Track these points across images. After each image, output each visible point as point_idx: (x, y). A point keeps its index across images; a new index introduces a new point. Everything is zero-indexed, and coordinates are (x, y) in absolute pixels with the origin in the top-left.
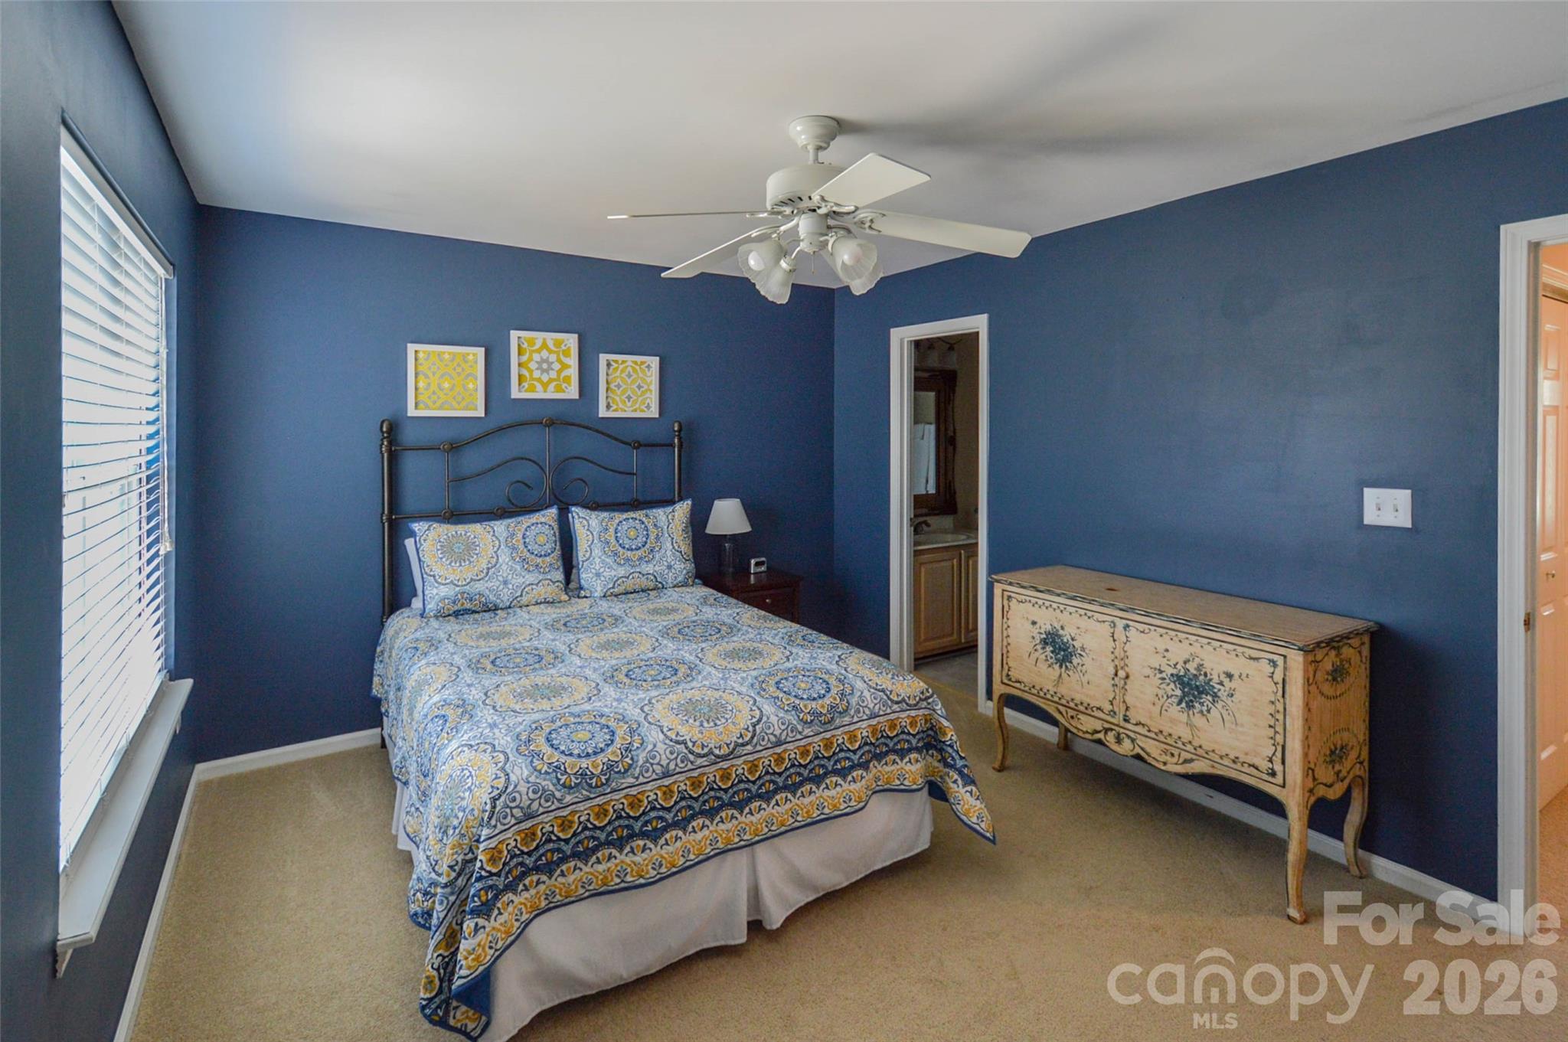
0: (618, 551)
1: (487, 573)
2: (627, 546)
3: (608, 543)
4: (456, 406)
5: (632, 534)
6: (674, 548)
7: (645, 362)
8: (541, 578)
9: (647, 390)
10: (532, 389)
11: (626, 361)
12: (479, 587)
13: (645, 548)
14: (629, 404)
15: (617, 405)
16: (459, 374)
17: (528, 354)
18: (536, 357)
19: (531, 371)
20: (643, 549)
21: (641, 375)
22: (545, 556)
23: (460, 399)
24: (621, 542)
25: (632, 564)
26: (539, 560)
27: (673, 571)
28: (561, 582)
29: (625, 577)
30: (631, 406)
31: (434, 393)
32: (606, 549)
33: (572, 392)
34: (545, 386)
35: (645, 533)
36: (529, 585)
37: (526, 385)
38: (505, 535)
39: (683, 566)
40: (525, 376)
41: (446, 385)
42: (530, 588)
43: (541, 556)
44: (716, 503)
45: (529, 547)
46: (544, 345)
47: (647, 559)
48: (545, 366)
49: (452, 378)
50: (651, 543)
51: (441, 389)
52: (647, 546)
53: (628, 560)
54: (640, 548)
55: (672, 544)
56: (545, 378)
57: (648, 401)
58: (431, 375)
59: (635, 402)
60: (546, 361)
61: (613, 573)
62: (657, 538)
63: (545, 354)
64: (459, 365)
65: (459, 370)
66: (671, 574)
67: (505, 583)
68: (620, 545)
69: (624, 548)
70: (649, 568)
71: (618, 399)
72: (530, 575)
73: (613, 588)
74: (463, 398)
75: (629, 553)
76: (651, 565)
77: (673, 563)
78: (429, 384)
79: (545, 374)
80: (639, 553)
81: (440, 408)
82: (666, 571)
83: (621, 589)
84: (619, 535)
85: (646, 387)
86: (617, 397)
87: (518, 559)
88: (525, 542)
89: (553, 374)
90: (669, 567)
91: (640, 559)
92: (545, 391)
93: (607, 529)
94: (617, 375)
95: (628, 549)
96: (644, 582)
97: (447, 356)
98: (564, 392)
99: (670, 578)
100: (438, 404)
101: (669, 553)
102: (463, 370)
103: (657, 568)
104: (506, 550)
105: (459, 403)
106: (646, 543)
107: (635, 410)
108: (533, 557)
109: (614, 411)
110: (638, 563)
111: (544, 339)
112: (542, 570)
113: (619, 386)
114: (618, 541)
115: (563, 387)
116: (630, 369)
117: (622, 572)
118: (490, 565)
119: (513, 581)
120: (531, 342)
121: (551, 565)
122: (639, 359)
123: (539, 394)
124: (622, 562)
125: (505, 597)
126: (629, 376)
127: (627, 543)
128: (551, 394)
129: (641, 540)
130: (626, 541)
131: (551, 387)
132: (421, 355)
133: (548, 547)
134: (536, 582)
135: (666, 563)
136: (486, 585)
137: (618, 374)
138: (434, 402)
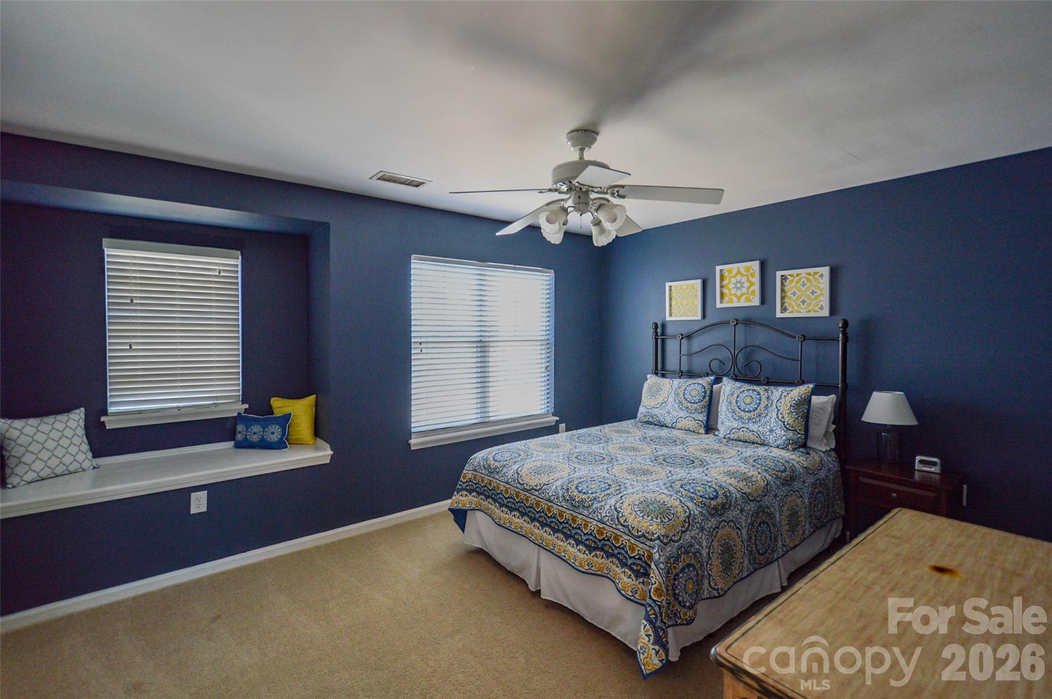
0: (737, 410)
1: (661, 405)
2: (742, 408)
3: (731, 403)
4: (689, 314)
5: (748, 400)
6: (778, 417)
7: (818, 273)
8: (688, 415)
9: (820, 295)
10: (731, 301)
11: (801, 274)
12: (656, 411)
13: (755, 413)
14: (803, 307)
15: (793, 308)
16: (690, 296)
17: (728, 279)
18: (733, 280)
19: (730, 290)
20: (753, 413)
21: (814, 283)
22: (694, 403)
23: (690, 310)
24: (739, 404)
25: (743, 421)
26: (689, 405)
27: (774, 435)
28: (702, 422)
29: (737, 429)
30: (805, 309)
31: (679, 307)
32: (729, 407)
33: (756, 301)
34: (739, 298)
35: (758, 401)
36: (681, 417)
37: (726, 299)
38: (676, 387)
39: (783, 433)
40: (726, 293)
41: (685, 303)
42: (681, 419)
43: (691, 403)
44: (875, 393)
45: (686, 396)
46: (739, 272)
47: (754, 420)
48: (739, 285)
49: (688, 299)
50: (760, 410)
51: (682, 305)
52: (757, 411)
53: (740, 417)
54: (751, 411)
55: (777, 414)
56: (739, 293)
57: (822, 303)
58: (677, 298)
59: (809, 305)
60: (740, 282)
61: (730, 424)
62: (766, 407)
63: (739, 277)
64: (690, 291)
65: (690, 293)
66: (771, 436)
67: (669, 413)
68: (738, 406)
69: (740, 409)
70: (754, 427)
71: (793, 303)
72: (682, 412)
73: (730, 434)
74: (692, 310)
75: (742, 413)
76: (757, 426)
77: (774, 428)
78: (677, 303)
79: (739, 291)
80: (749, 415)
81: (682, 316)
82: (768, 433)
83: (736, 436)
84: (739, 399)
85: (819, 292)
86: (791, 302)
87: (677, 401)
88: (684, 393)
89: (744, 290)
90: (771, 431)
91: (749, 419)
92: (739, 302)
93: (733, 394)
94: (790, 286)
95: (742, 411)
96: (751, 437)
97: (684, 287)
98: (752, 301)
99: (771, 439)
100: (680, 314)
101: (773, 420)
102: (692, 293)
103: (760, 429)
104: (673, 395)
105: (690, 312)
106: (756, 409)
107: (809, 311)
108: (686, 402)
109: (790, 312)
110: (747, 421)
111: (738, 268)
112: (689, 411)
113: (794, 294)
114: (737, 403)
115: (751, 298)
116: (804, 279)
117: (735, 424)
118: (663, 402)
119: (673, 413)
120: (730, 271)
121: (696, 409)
122: (812, 270)
123: (736, 304)
124: (737, 418)
125: (668, 421)
126: (804, 284)
127: (743, 406)
128: (743, 303)
129: (753, 406)
130: (743, 404)
131: (743, 299)
132: (673, 288)
133: (697, 399)
134: (685, 417)
135: (769, 427)
136: (660, 411)
137: (794, 284)
138: (679, 312)
